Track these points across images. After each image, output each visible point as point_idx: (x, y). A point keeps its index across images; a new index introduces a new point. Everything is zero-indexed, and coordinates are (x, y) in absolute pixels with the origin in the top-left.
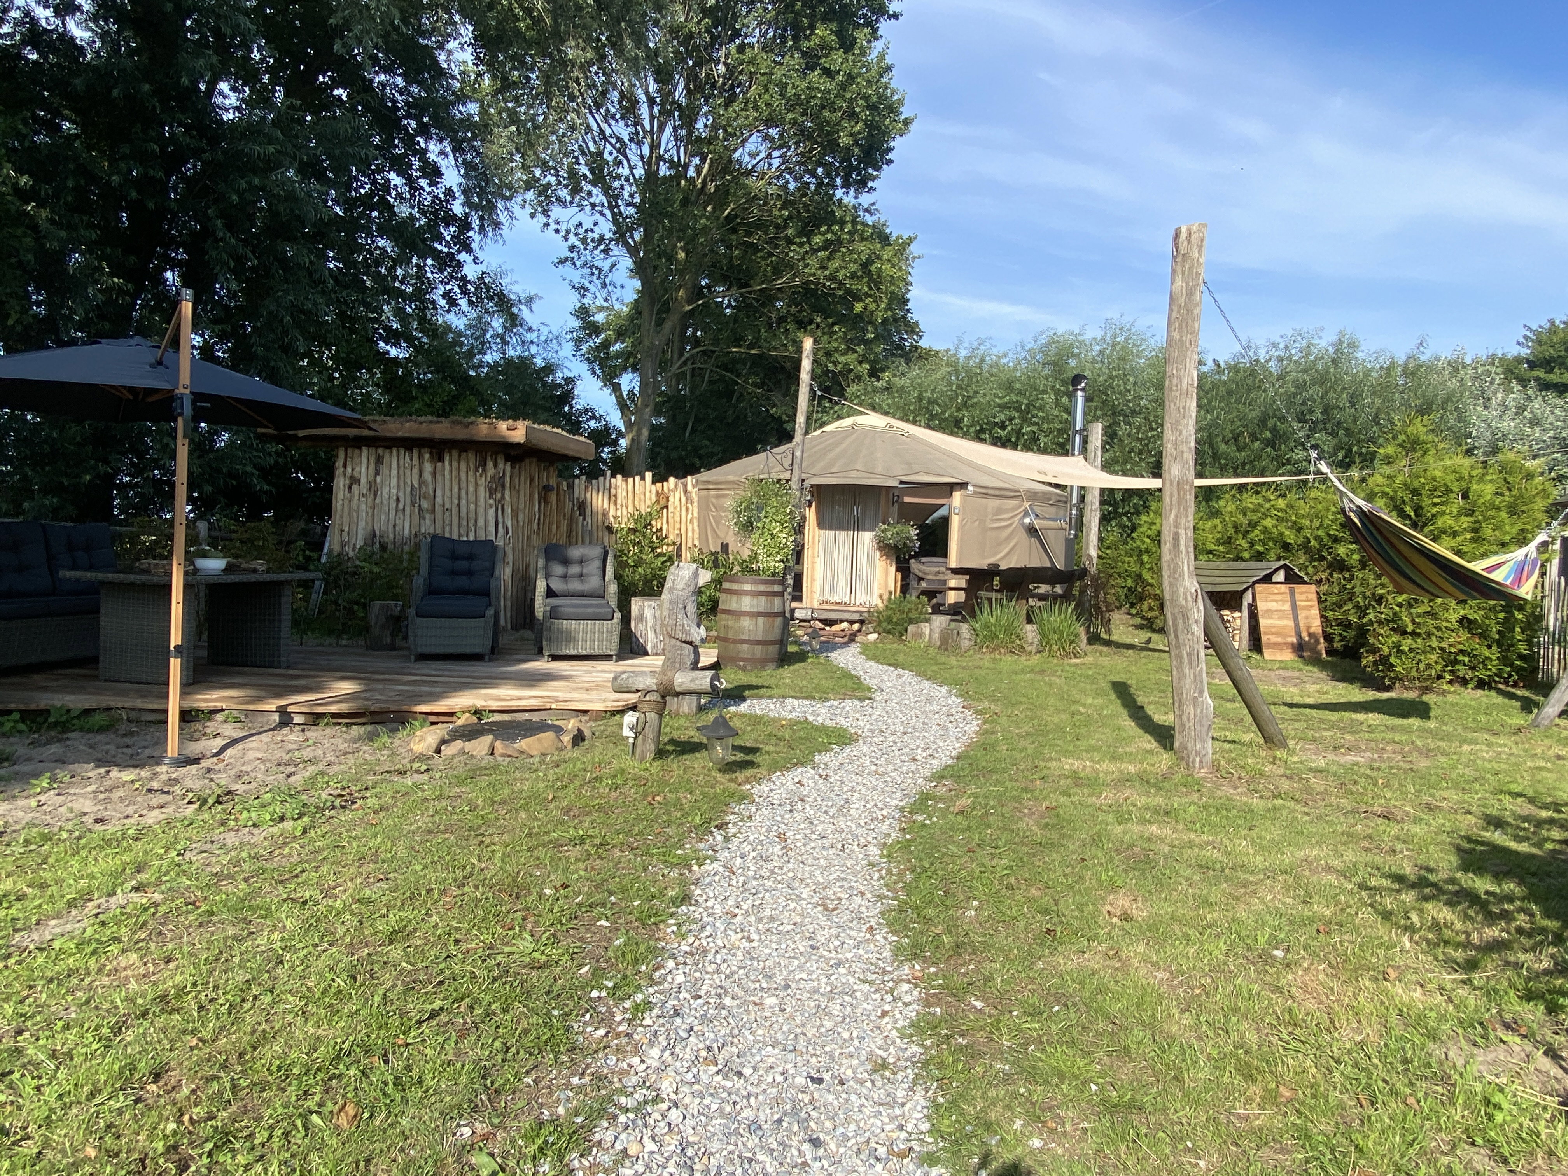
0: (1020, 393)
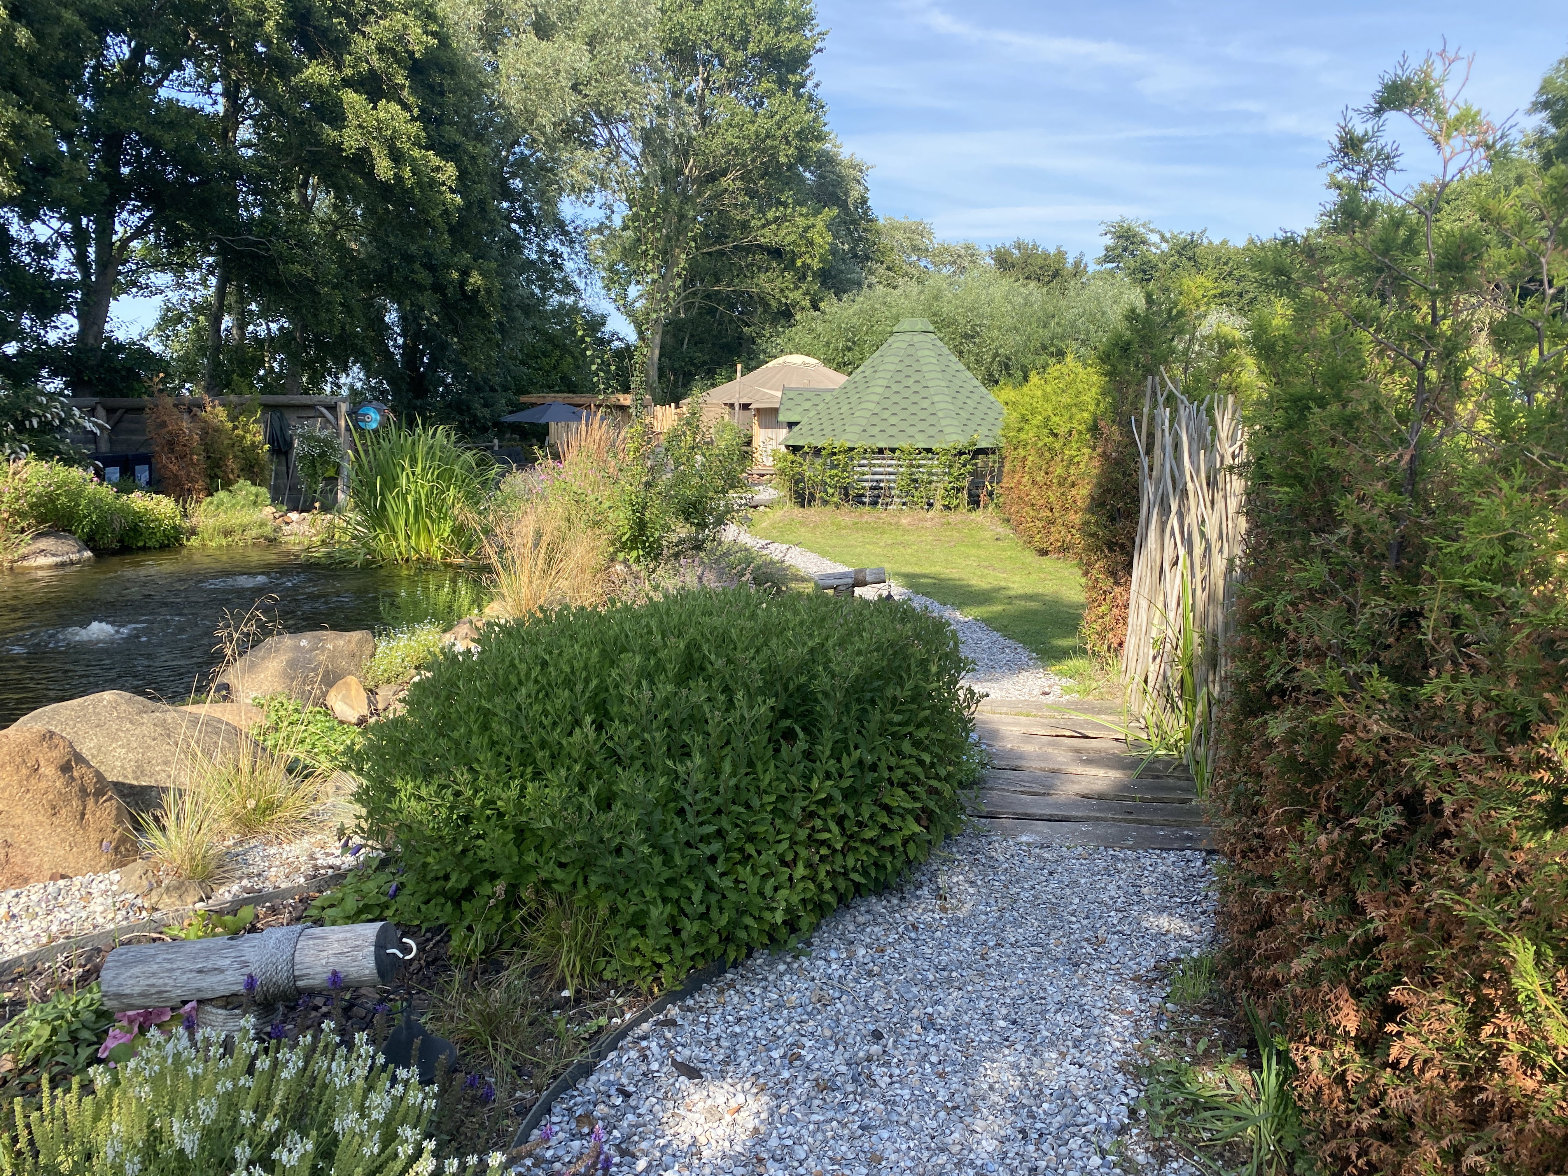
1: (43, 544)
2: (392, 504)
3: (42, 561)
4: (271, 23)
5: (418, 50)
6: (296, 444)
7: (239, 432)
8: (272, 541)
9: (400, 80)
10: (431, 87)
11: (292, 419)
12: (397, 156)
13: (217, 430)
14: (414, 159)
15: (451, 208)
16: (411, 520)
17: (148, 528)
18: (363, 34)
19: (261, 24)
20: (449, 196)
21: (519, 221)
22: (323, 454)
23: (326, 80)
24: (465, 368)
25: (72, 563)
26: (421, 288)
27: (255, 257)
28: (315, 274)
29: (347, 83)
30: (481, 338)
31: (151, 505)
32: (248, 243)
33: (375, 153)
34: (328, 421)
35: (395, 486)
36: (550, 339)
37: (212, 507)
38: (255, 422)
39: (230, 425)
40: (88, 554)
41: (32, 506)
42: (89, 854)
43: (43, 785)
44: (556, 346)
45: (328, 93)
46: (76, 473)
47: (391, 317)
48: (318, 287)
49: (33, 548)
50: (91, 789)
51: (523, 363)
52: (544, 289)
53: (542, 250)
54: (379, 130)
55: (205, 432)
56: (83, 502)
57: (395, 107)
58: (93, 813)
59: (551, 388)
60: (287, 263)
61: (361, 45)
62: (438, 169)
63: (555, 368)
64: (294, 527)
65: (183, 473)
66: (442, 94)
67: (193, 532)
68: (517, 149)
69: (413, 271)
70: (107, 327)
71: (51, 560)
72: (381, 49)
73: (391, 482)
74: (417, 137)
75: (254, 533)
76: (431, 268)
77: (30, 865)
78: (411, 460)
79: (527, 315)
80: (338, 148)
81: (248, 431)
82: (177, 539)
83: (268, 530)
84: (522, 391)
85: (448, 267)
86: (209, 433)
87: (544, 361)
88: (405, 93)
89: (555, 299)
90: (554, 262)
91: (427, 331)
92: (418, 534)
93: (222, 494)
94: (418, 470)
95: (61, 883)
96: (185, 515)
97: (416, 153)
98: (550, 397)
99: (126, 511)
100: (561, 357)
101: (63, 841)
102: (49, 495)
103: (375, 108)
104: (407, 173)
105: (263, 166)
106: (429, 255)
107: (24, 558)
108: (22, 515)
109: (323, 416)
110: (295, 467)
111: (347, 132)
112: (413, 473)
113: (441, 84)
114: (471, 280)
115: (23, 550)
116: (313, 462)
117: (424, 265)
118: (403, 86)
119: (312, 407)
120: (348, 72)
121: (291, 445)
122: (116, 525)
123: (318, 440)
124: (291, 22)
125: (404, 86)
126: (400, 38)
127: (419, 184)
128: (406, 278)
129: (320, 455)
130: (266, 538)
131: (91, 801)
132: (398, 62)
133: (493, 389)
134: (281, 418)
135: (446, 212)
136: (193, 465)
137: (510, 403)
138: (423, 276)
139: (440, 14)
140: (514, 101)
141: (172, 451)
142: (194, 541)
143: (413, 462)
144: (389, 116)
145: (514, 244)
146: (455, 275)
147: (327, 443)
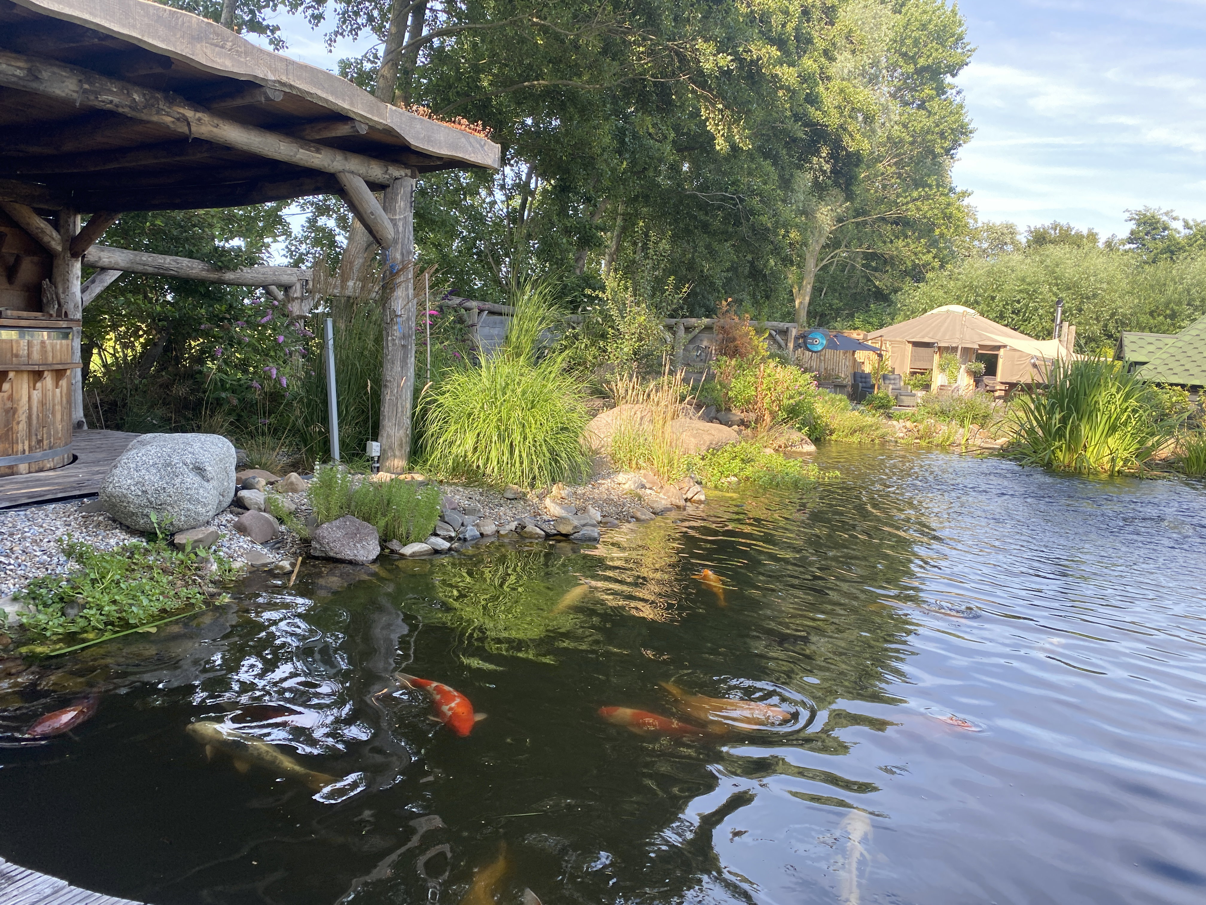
0: (1029, 284)
142: (833, 437)
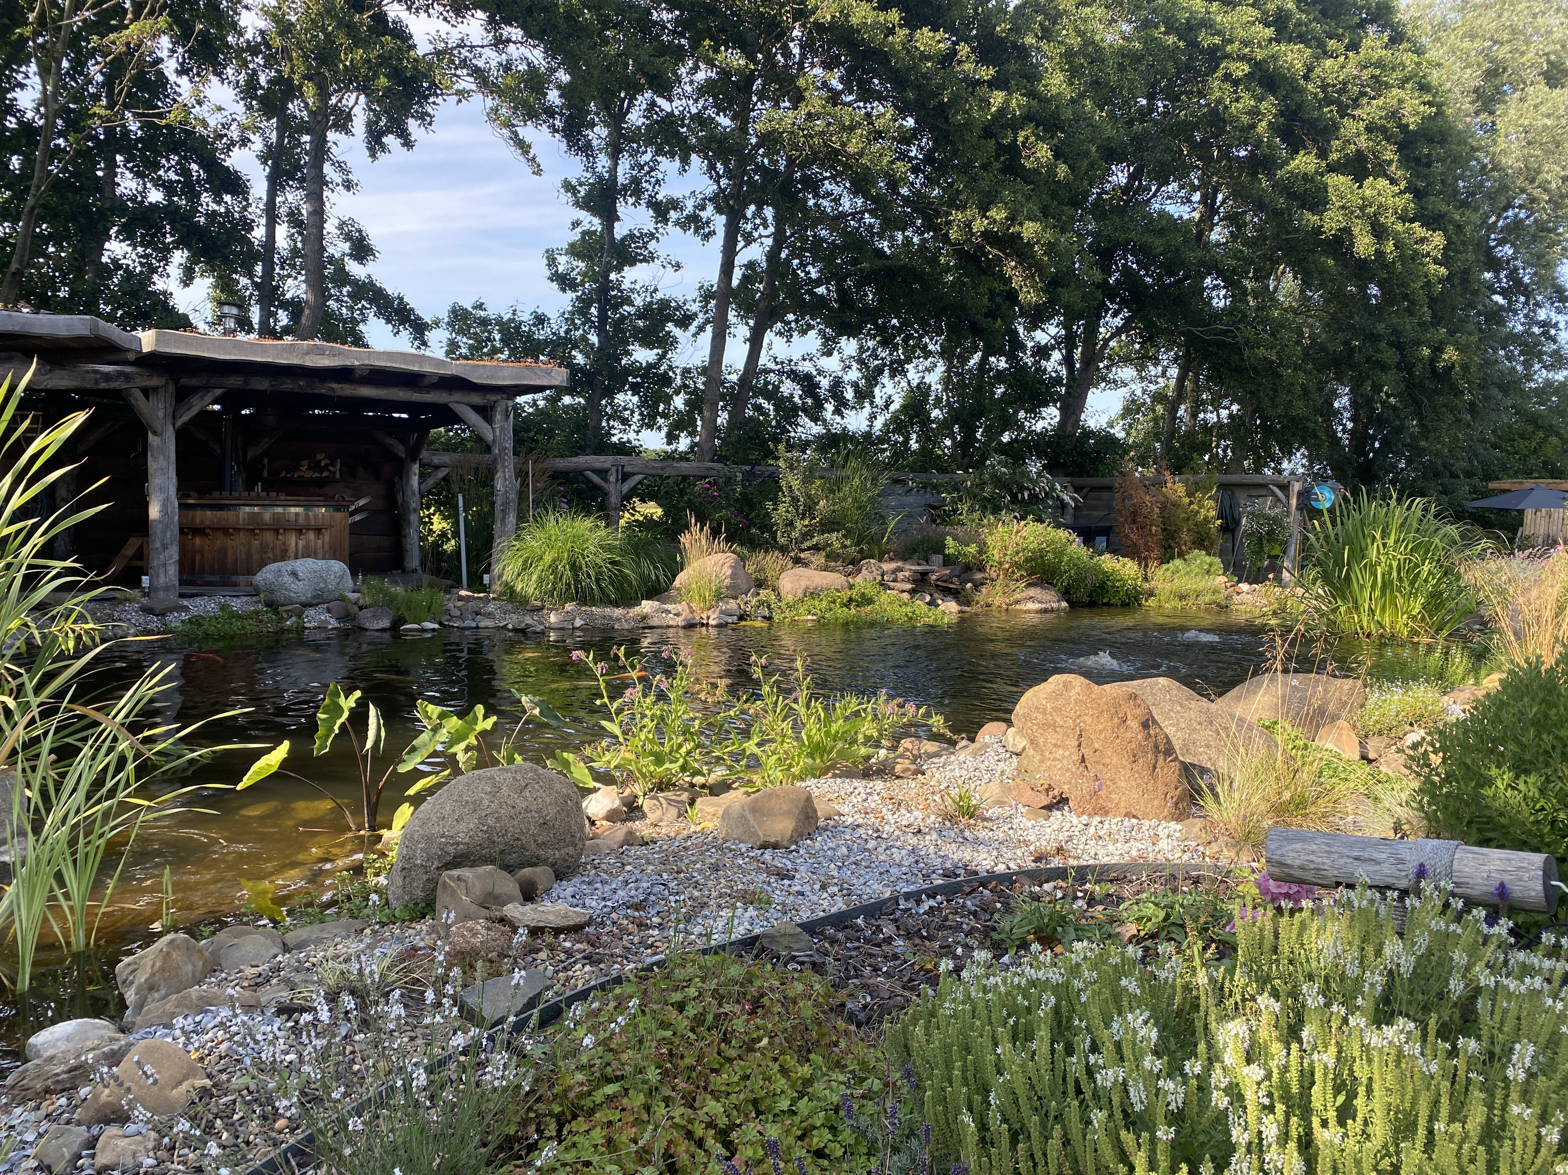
1: (1032, 592)
2: (1360, 577)
3: (1031, 606)
4: (1264, 124)
5: (1412, 122)
6: (1244, 522)
7: (1194, 507)
8: (1223, 608)
9: (1388, 155)
10: (1417, 161)
11: (1242, 497)
12: (1379, 232)
13: (1176, 505)
14: (1397, 233)
15: (1434, 280)
16: (1377, 593)
17: (1114, 586)
18: (1354, 117)
19: (1253, 126)
20: (1432, 267)
21: (1503, 293)
22: (1270, 533)
23: (1311, 168)
24: (1422, 452)
25: (1052, 610)
26: (1384, 368)
27: (1222, 345)
28: (1280, 357)
29: (1332, 168)
30: (1450, 418)
31: (1118, 566)
32: (1217, 333)
33: (1356, 231)
34: (1278, 500)
35: (1363, 558)
36: (1534, 420)
37: (1168, 574)
38: (1210, 498)
39: (1187, 500)
40: (1064, 604)
41: (1027, 560)
42: (1156, 803)
43: (1129, 735)
44: (1539, 427)
45: (1312, 180)
46: (1062, 534)
47: (1342, 402)
48: (1281, 370)
49: (1024, 594)
50: (1162, 748)
51: (1495, 446)
52: (1527, 365)
53: (1531, 321)
54: (1362, 208)
55: (1163, 508)
56: (1066, 559)
57: (1383, 183)
58: (1162, 768)
59: (1528, 474)
60: (1252, 347)
61: (1350, 128)
62: (1422, 240)
63: (1535, 451)
64: (1244, 597)
65: (1142, 542)
66: (1429, 165)
67: (1151, 594)
68: (1510, 213)
69: (1378, 351)
70: (1083, 417)
71: (1037, 606)
72: (1369, 129)
73: (1360, 554)
74: (1405, 209)
75: (1207, 599)
76: (1399, 346)
77: (1111, 801)
78: (1383, 531)
79: (1506, 393)
80: (1318, 230)
81: (1203, 507)
82: (1137, 599)
83: (1220, 598)
84: (1490, 477)
85: (1419, 343)
86: (1168, 507)
87: (1521, 444)
88: (1393, 168)
89: (1542, 375)
90: (1545, 333)
91: (1382, 413)
92: (1383, 609)
93: (1178, 562)
94: (1391, 542)
95: (1134, 821)
96: (1146, 579)
97: (1399, 227)
98: (1528, 483)
99: (1097, 569)
100: (1545, 440)
101: (1138, 786)
102: (1041, 550)
103: (1360, 187)
104: (1390, 246)
105: (1239, 259)
106: (1396, 332)
107: (1017, 602)
108: (1019, 567)
109: (1274, 494)
110: (1242, 543)
111: (1328, 215)
112: (1384, 545)
113: (1428, 156)
114: (1445, 356)
115: (1017, 596)
116: (1260, 539)
117: (1391, 344)
118: (1390, 162)
119: (1264, 486)
120: (1334, 156)
121: (1238, 523)
122: (1089, 581)
123: (1268, 518)
124: (1281, 120)
125: (1392, 161)
126: (1394, 115)
127: (1402, 257)
128: (1370, 357)
129: (1268, 533)
130: (1218, 605)
131: (1161, 758)
132: (1388, 139)
133: (1454, 476)
134: (1231, 497)
135: (1428, 284)
136: (1151, 535)
137: (1475, 490)
138: (1389, 355)
139: (1435, 83)
140: (1511, 162)
141: (1134, 522)
142: (1152, 602)
143: (1385, 534)
144: (1375, 192)
145: (1496, 316)
146: (1426, 352)
147: (1276, 520)
